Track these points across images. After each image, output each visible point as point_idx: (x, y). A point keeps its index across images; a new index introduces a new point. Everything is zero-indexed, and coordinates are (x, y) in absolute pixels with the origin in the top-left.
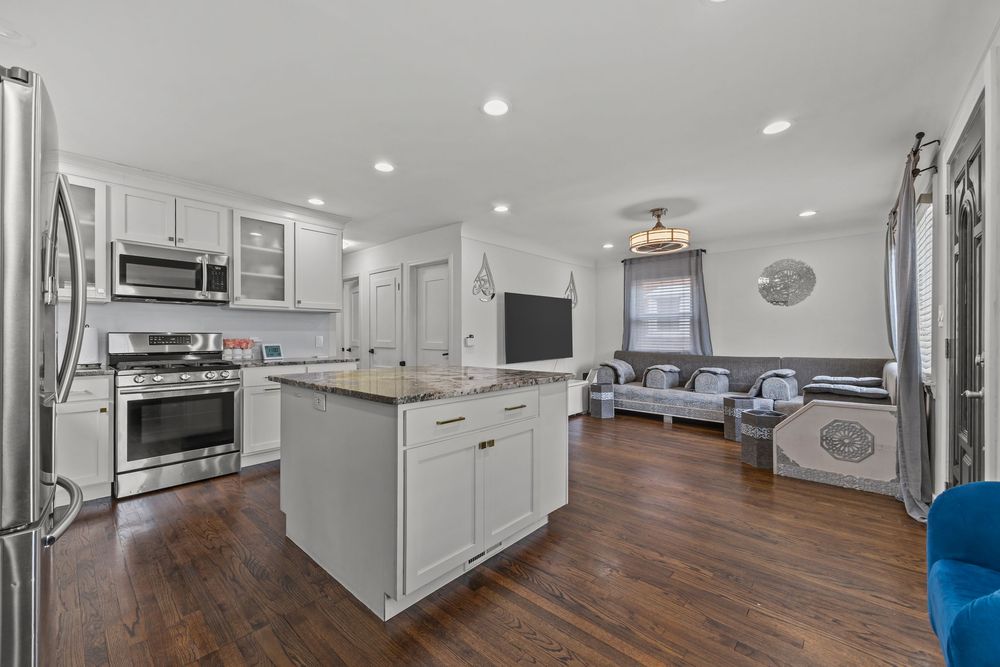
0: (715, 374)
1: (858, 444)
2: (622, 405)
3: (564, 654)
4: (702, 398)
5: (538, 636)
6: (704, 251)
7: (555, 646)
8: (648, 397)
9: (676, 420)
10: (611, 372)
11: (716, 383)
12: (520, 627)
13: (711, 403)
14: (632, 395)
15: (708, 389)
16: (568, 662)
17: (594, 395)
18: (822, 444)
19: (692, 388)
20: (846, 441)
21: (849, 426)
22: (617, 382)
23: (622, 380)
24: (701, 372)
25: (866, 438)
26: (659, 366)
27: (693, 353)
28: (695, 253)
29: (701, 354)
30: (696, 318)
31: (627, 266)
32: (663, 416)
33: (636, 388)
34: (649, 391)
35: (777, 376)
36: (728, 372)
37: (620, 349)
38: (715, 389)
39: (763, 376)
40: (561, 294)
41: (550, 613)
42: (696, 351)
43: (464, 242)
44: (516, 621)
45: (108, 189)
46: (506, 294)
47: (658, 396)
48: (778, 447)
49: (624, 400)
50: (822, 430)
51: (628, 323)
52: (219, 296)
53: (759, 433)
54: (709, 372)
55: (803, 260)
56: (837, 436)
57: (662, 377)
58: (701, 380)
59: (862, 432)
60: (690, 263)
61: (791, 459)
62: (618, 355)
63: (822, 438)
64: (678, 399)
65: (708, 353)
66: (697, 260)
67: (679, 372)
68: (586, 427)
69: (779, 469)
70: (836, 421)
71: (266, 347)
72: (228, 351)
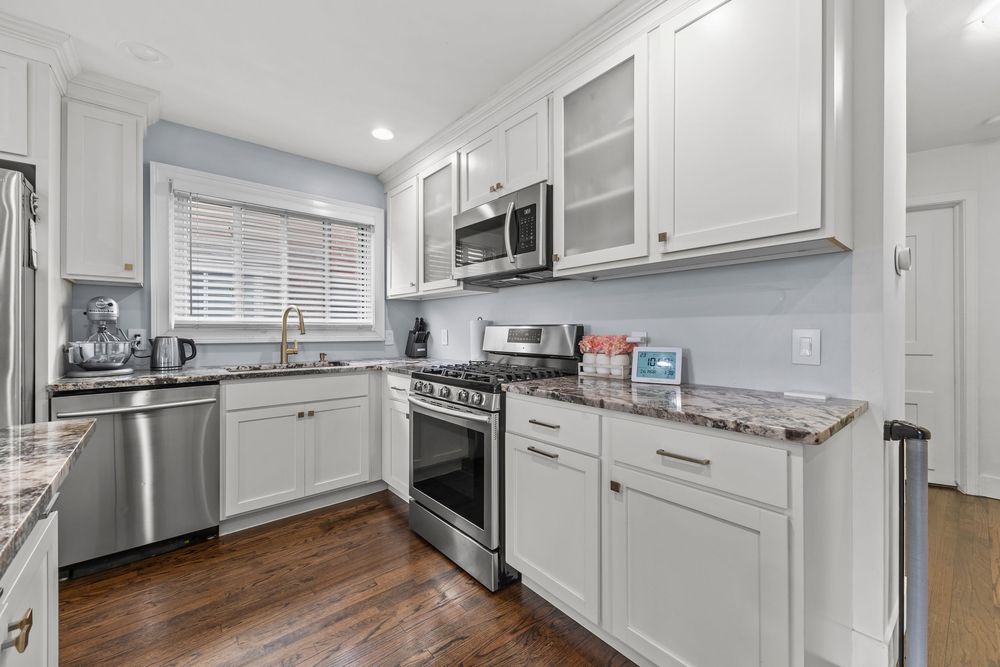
45: (458, 155)
71: (642, 355)
72: (588, 358)
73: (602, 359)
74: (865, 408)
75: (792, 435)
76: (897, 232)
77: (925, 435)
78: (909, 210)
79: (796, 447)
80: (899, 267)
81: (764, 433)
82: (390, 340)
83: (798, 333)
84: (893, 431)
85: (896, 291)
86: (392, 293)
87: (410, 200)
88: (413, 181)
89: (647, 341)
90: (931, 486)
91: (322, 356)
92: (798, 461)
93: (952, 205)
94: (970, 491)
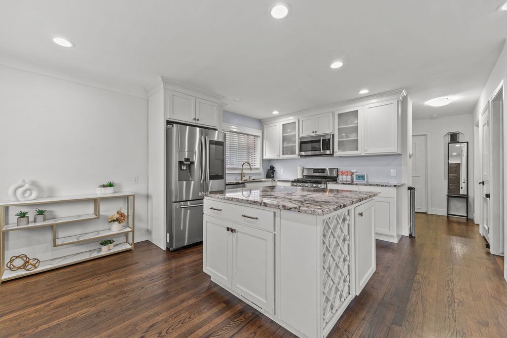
3: (164, 333)
5: (180, 325)
7: (170, 330)
12: (190, 318)
16: (158, 335)
41: (194, 332)
44: (194, 317)
45: (299, 120)
52: (328, 152)
71: (356, 175)
72: (340, 176)
73: (344, 177)
74: (404, 184)
75: (395, 186)
76: (410, 150)
77: (415, 189)
78: (413, 136)
79: (395, 188)
80: (410, 157)
81: (390, 186)
82: (263, 173)
83: (392, 170)
84: (410, 188)
85: (410, 162)
86: (265, 157)
87: (277, 129)
88: (277, 124)
89: (356, 172)
90: (416, 212)
91: (250, 177)
92: (395, 190)
93: (425, 135)
94: (429, 213)
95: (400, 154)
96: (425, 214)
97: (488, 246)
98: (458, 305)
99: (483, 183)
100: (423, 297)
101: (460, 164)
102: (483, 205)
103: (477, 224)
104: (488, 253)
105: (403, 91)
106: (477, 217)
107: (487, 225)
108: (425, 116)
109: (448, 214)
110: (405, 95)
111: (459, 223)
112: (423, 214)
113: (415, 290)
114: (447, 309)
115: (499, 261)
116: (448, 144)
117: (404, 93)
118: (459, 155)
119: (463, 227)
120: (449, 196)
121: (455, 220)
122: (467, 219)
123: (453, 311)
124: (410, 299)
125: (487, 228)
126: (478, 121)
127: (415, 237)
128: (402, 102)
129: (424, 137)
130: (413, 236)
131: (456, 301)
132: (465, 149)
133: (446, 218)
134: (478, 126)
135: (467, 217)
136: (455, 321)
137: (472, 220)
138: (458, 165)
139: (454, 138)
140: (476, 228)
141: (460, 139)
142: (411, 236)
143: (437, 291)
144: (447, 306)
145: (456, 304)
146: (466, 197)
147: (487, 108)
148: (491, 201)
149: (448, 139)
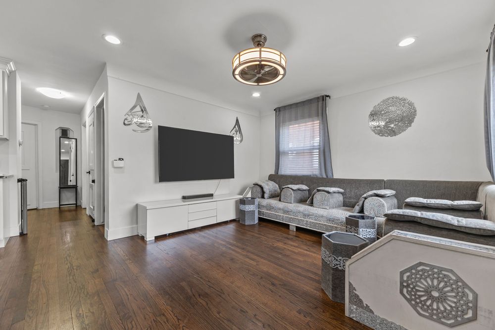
0: (328, 192)
1: (452, 300)
2: (263, 214)
4: (316, 212)
6: (328, 96)
8: (280, 209)
9: (298, 229)
10: (259, 189)
11: (328, 201)
13: (322, 216)
14: (270, 208)
15: (322, 205)
17: (242, 207)
18: (401, 292)
19: (312, 204)
20: (435, 294)
21: (438, 273)
22: (263, 197)
23: (266, 196)
24: (319, 191)
25: (464, 294)
26: (289, 186)
27: (319, 176)
28: (321, 99)
29: (325, 176)
30: (322, 149)
31: (277, 113)
32: (289, 225)
33: (274, 202)
34: (281, 205)
35: (377, 195)
36: (341, 190)
37: (274, 173)
38: (327, 205)
39: (365, 195)
40: (227, 133)
42: (321, 174)
43: (109, 79)
46: (159, 126)
47: (286, 209)
48: (350, 284)
49: (264, 211)
50: (402, 273)
51: (278, 154)
53: (335, 262)
54: (323, 191)
55: (405, 97)
56: (422, 285)
57: (291, 194)
58: (318, 197)
59: (460, 286)
60: (318, 105)
61: (365, 302)
62: (271, 178)
63: (401, 283)
64: (299, 212)
65: (330, 175)
66: (323, 103)
67: (309, 190)
68: (237, 231)
69: (351, 311)
70: (420, 264)
74: (12, 176)
76: (19, 138)
77: (26, 180)
80: (20, 144)
84: (19, 181)
85: (20, 150)
93: (35, 125)
94: (41, 208)
95: (6, 140)
96: (35, 211)
97: (93, 221)
98: (77, 270)
99: (89, 172)
100: (44, 281)
101: (68, 160)
102: (89, 190)
103: (84, 208)
104: (94, 226)
105: (11, 63)
106: (85, 202)
107: (92, 205)
108: (35, 104)
109: (60, 205)
110: (13, 69)
111: (70, 211)
112: (33, 211)
113: (35, 280)
114: (68, 278)
115: (101, 228)
116: (60, 138)
117: (12, 65)
118: (68, 152)
119: (74, 213)
120: (60, 188)
121: (66, 209)
122: (76, 206)
123: (73, 276)
124: (31, 290)
125: (92, 208)
126: (86, 122)
127: (27, 234)
128: (9, 77)
129: (34, 126)
130: (25, 233)
131: (74, 268)
132: (73, 146)
133: (58, 209)
134: (85, 126)
135: (76, 204)
136: (76, 282)
137: (80, 206)
138: (67, 161)
139: (65, 133)
140: (83, 211)
141: (71, 135)
142: (22, 234)
143: (58, 269)
144: (68, 275)
145: (75, 270)
146: (75, 187)
147: (93, 111)
148: (95, 185)
149: (59, 134)
